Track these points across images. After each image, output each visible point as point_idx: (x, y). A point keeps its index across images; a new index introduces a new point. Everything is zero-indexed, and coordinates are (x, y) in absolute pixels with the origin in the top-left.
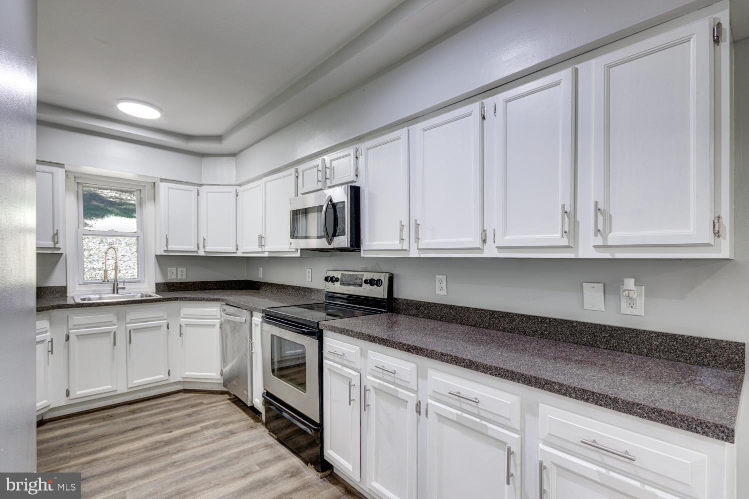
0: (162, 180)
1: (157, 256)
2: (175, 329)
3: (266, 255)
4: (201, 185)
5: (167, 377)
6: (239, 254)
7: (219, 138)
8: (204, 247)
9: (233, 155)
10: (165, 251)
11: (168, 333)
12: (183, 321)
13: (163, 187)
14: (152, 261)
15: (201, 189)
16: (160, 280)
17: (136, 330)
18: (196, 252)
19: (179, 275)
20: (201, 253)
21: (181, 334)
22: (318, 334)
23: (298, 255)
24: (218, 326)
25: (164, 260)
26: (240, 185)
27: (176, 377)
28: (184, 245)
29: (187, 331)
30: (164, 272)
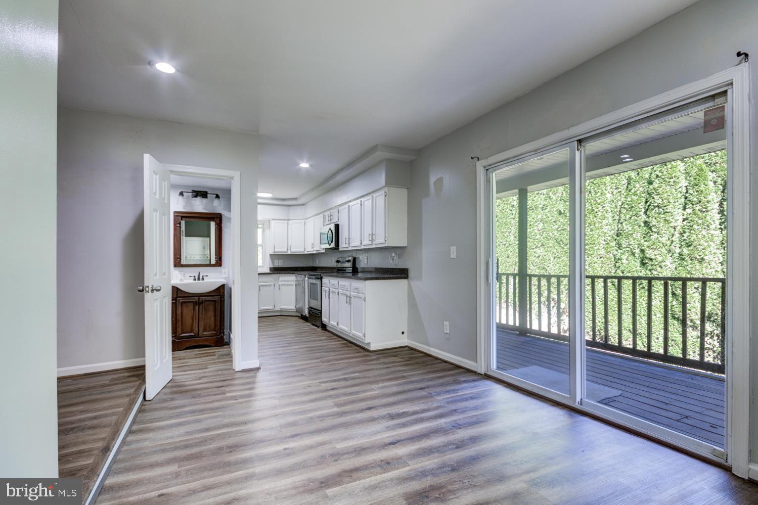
0: (273, 219)
1: (270, 255)
2: (277, 286)
3: (315, 252)
4: (289, 220)
5: (273, 308)
6: (306, 253)
7: (296, 199)
8: (290, 249)
9: (303, 205)
10: (274, 252)
11: (274, 289)
12: (280, 283)
13: (273, 222)
14: (268, 256)
15: (289, 222)
16: (272, 266)
17: (262, 286)
18: (287, 252)
19: (279, 264)
20: (289, 253)
21: (279, 289)
22: (321, 279)
23: (324, 251)
24: (294, 285)
25: (274, 256)
26: (306, 219)
27: (277, 309)
28: (282, 249)
29: (282, 288)
30: (273, 262)
